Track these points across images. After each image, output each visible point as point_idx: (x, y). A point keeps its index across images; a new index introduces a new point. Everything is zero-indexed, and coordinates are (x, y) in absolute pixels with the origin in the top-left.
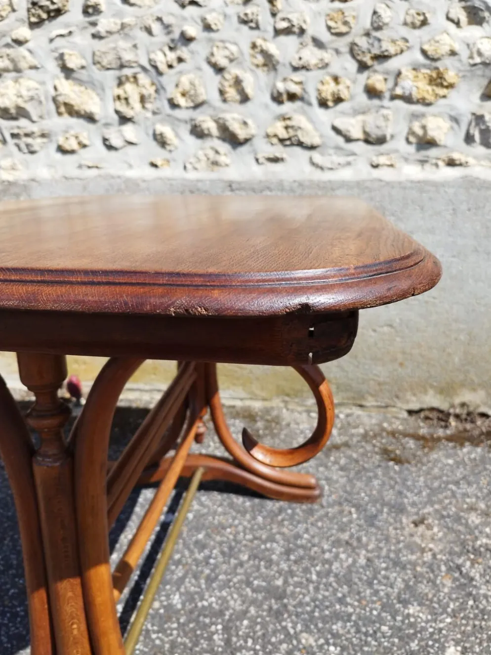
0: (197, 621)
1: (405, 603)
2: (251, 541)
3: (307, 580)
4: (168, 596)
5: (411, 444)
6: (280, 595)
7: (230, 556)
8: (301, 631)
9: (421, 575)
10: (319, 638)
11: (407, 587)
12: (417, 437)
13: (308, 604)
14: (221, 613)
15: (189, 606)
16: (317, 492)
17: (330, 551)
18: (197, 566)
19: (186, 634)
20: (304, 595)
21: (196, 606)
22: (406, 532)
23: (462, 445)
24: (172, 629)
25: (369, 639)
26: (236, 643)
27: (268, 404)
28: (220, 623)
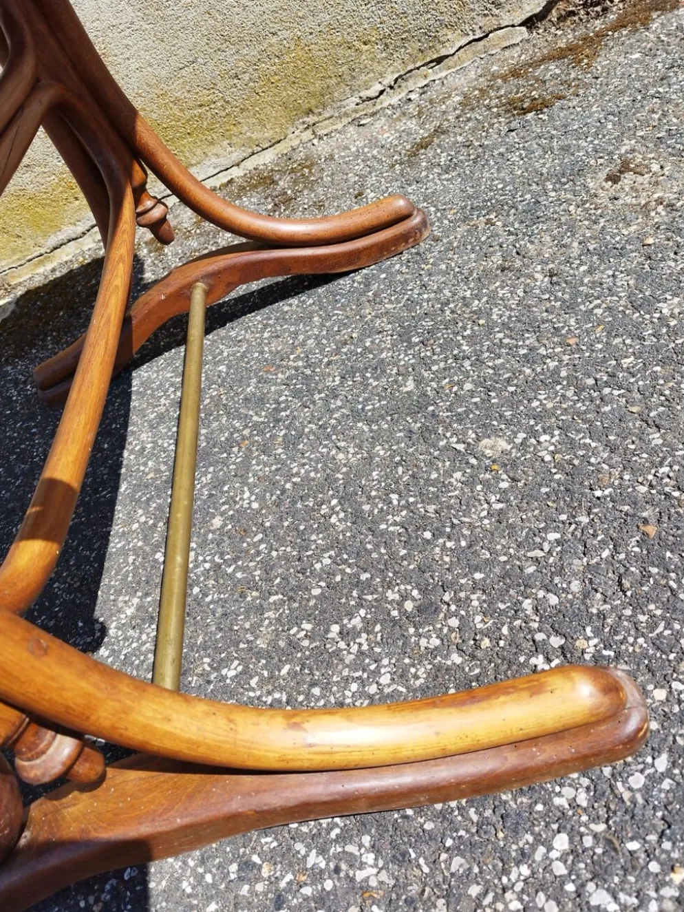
0: (293, 513)
1: (648, 304)
2: (337, 351)
3: (456, 358)
4: (232, 501)
5: (554, 68)
6: (419, 405)
7: (310, 392)
8: (478, 439)
9: (659, 247)
10: (515, 434)
11: (641, 277)
12: (559, 55)
13: (472, 394)
14: (329, 480)
15: (270, 499)
16: (416, 220)
17: (478, 297)
18: (262, 433)
19: (281, 540)
20: (460, 384)
21: (283, 491)
22: (603, 198)
23: (646, 23)
24: (256, 545)
25: (607, 391)
26: (371, 512)
27: (283, 148)
28: (333, 496)
